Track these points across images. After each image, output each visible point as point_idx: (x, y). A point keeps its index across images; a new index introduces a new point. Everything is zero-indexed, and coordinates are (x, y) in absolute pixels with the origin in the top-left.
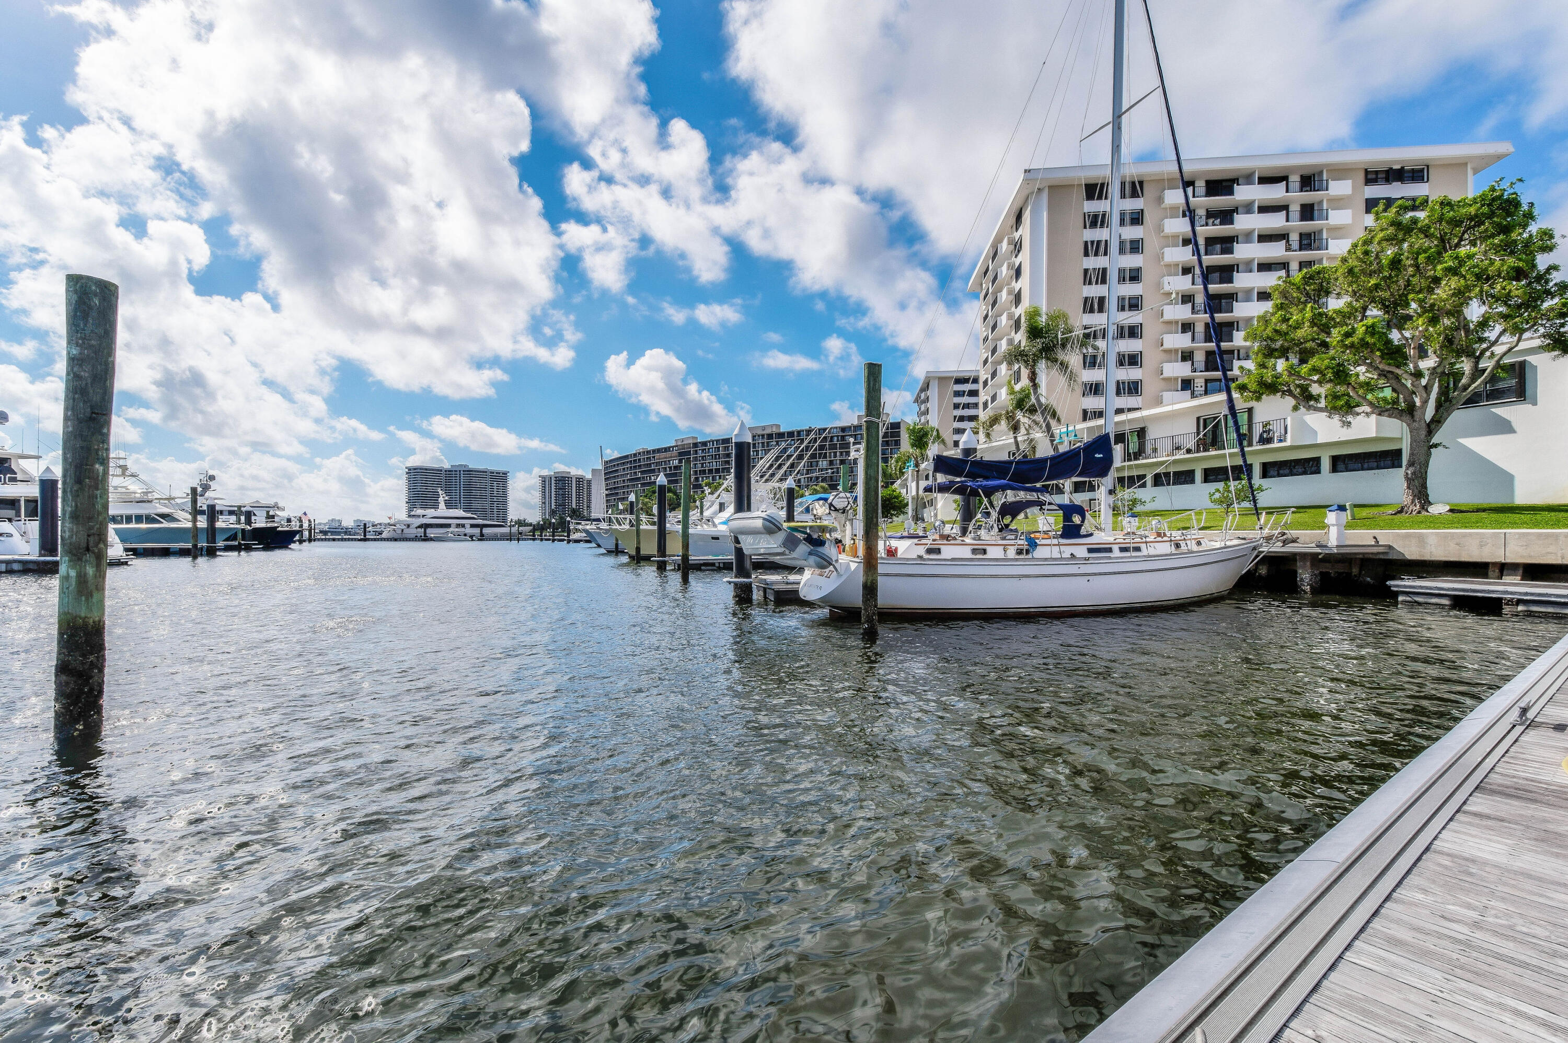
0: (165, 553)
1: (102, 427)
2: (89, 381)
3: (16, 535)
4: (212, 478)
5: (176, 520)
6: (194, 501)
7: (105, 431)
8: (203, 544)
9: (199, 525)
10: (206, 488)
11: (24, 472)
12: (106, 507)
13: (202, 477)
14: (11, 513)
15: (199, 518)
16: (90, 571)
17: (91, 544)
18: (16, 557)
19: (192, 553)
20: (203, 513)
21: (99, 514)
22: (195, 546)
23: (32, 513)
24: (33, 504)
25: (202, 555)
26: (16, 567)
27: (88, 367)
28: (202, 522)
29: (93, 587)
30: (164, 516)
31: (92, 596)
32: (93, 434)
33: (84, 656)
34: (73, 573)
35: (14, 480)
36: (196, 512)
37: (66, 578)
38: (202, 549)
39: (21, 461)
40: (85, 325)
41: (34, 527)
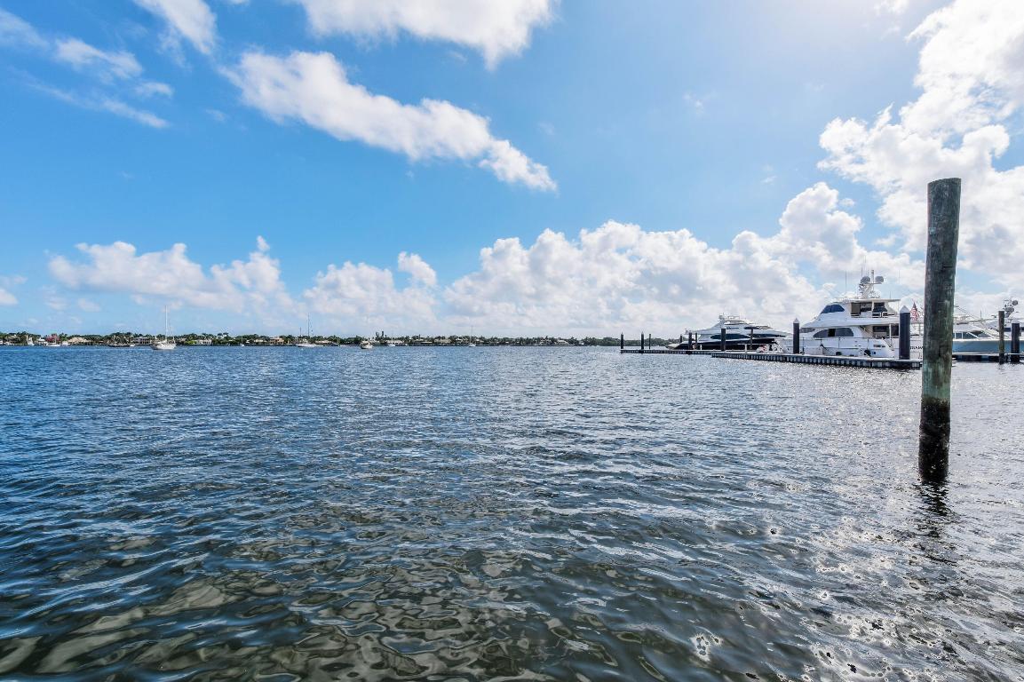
0: (979, 359)
1: (950, 275)
2: (942, 247)
3: (887, 346)
4: (1015, 303)
5: (987, 336)
6: (1002, 321)
7: (951, 277)
8: (1008, 353)
9: (1006, 339)
10: (1010, 311)
11: (891, 309)
12: (951, 328)
13: (1006, 303)
14: (884, 334)
15: (1005, 333)
16: (941, 370)
17: (942, 351)
18: (888, 359)
19: (1000, 360)
20: (1008, 330)
21: (947, 333)
22: (1002, 355)
23: (895, 334)
24: (895, 329)
25: (1007, 362)
26: (887, 364)
27: (941, 239)
28: (1008, 337)
29: (942, 380)
30: (977, 333)
31: (941, 385)
32: (944, 281)
33: (937, 423)
34: (930, 370)
35: (886, 315)
36: (1003, 329)
37: (925, 373)
38: (1007, 357)
39: (889, 303)
40: (940, 212)
41: (896, 342)
